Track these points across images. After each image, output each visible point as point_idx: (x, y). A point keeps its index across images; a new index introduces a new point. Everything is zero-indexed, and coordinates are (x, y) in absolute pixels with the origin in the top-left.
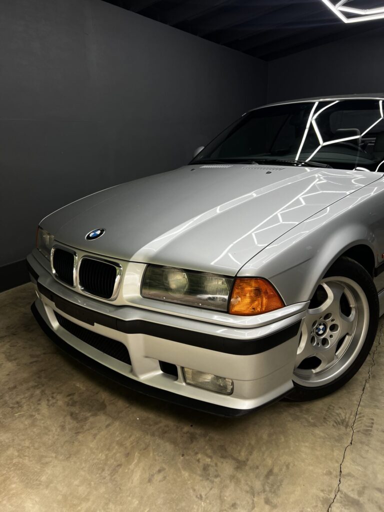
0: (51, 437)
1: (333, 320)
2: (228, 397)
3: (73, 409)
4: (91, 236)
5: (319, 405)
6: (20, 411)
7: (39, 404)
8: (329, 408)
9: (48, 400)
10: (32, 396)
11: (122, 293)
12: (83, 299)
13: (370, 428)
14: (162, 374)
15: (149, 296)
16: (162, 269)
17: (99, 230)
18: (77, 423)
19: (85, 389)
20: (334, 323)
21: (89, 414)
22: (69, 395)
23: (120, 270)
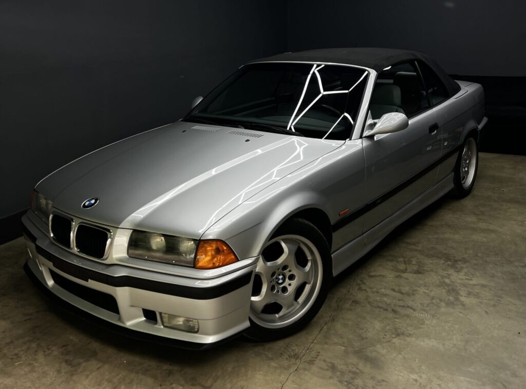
0: (49, 379)
1: (290, 271)
2: (196, 335)
3: (68, 357)
4: (86, 204)
5: (280, 344)
6: (19, 361)
7: (36, 355)
8: (287, 346)
9: (44, 351)
10: (28, 349)
11: (112, 254)
12: (78, 259)
13: (315, 359)
14: (145, 320)
15: (134, 256)
16: (145, 234)
17: (93, 199)
18: (72, 367)
19: (77, 340)
20: (291, 273)
21: (83, 360)
22: (63, 347)
23: (111, 235)
